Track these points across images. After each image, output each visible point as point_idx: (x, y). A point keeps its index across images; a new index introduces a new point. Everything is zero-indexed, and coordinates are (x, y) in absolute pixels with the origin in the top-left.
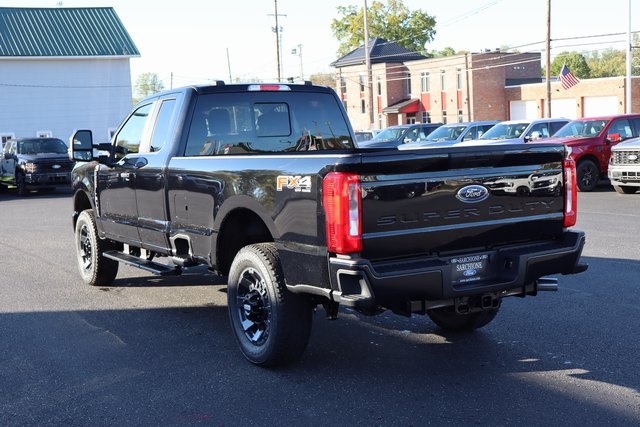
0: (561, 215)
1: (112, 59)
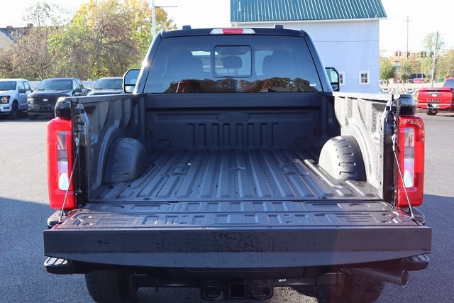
1: (366, 21)
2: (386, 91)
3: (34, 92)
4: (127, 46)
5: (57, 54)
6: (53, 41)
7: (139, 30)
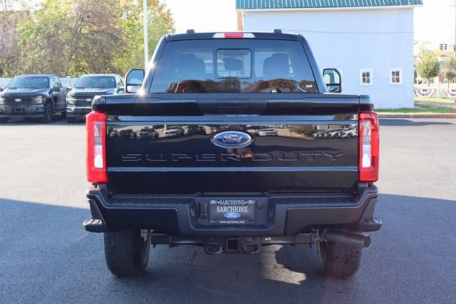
0: (354, 169)
1: (398, 9)
2: (425, 93)
3: (5, 91)
4: (112, 36)
5: (28, 46)
6: (24, 30)
7: (124, 17)
